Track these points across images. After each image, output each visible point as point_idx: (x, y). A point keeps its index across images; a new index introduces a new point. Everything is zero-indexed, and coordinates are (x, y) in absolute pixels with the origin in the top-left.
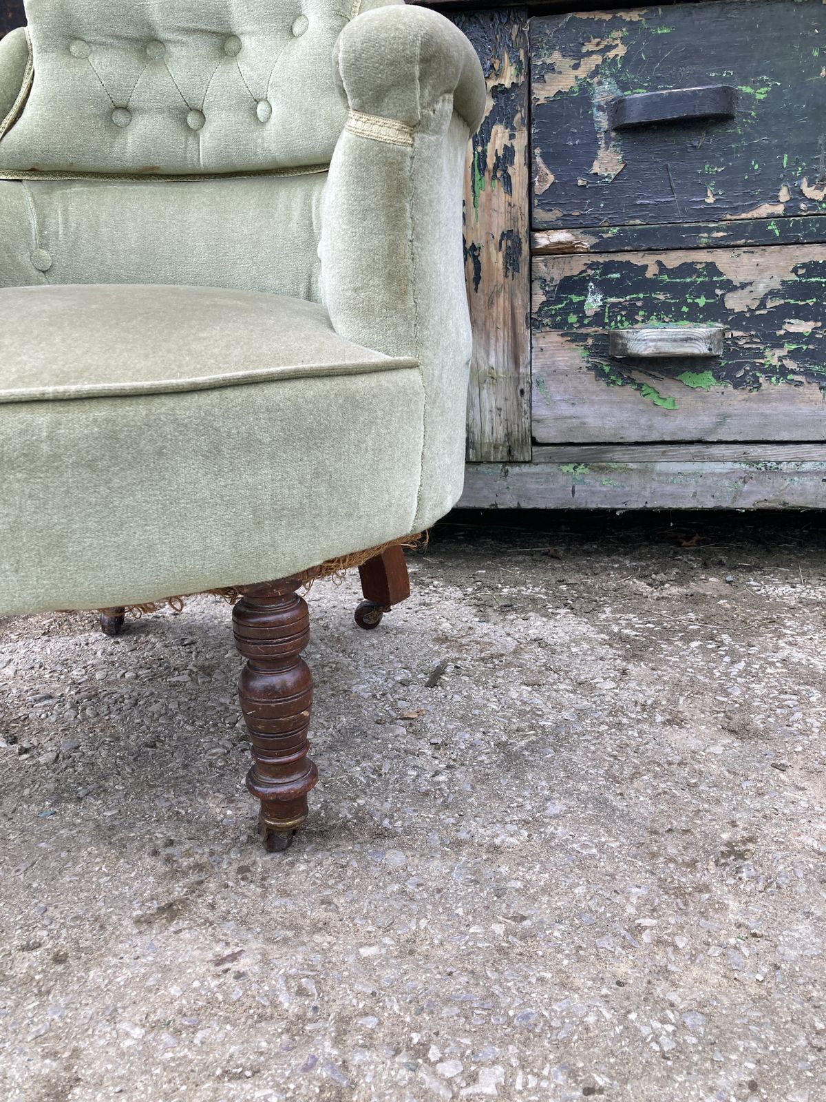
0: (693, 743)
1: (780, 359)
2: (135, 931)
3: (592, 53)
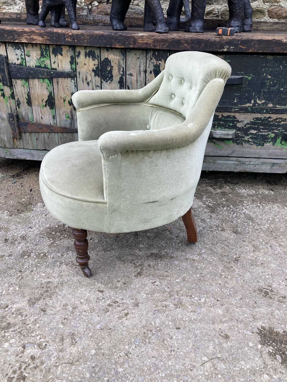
1: (248, 139)
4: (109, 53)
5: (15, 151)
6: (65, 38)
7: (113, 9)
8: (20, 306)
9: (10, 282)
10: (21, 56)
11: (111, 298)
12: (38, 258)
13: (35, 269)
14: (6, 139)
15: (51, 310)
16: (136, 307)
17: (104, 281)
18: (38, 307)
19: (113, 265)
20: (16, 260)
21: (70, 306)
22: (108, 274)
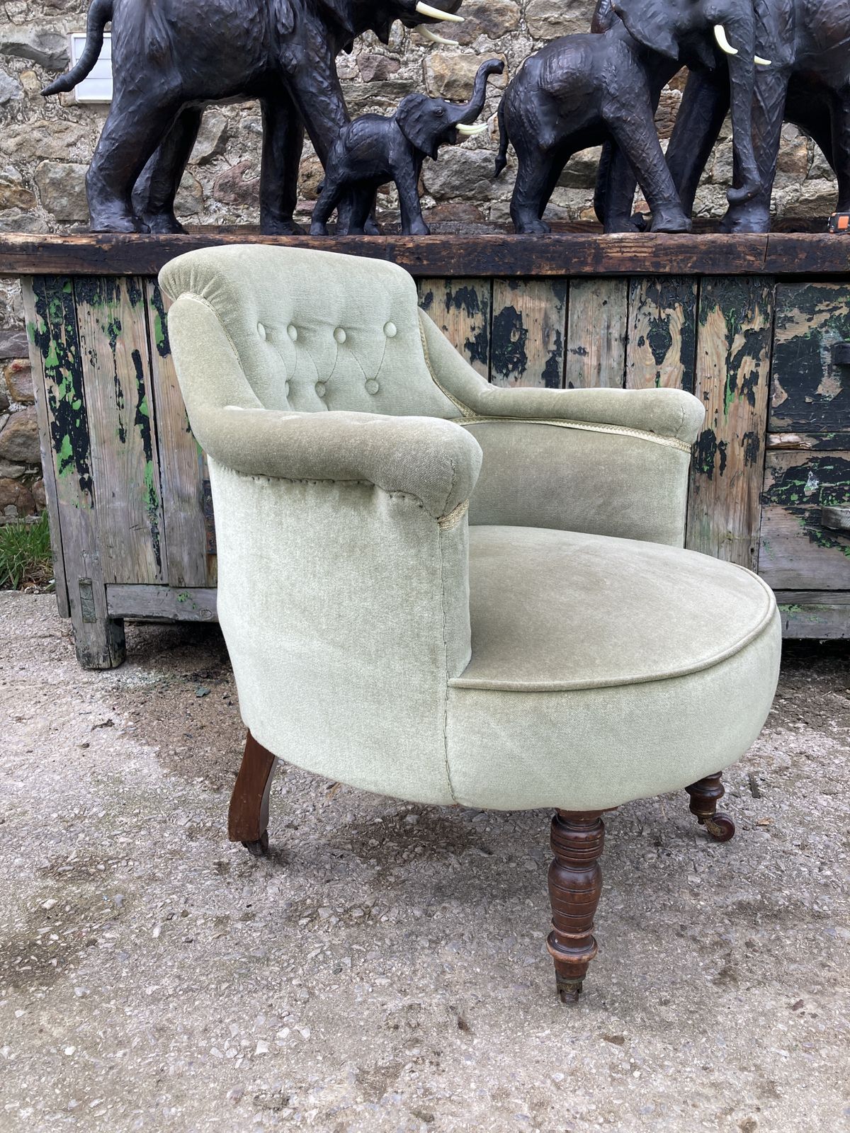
2: (720, 990)
3: (823, 311)
4: (517, 292)
5: (209, 596)
7: (524, 181)
8: (331, 1098)
9: (273, 1008)
12: (348, 926)
13: (348, 961)
14: (186, 558)
15: (453, 1114)
16: (768, 1097)
17: (613, 1003)
18: (399, 1104)
19: (620, 946)
20: (271, 932)
21: (518, 1098)
22: (613, 975)
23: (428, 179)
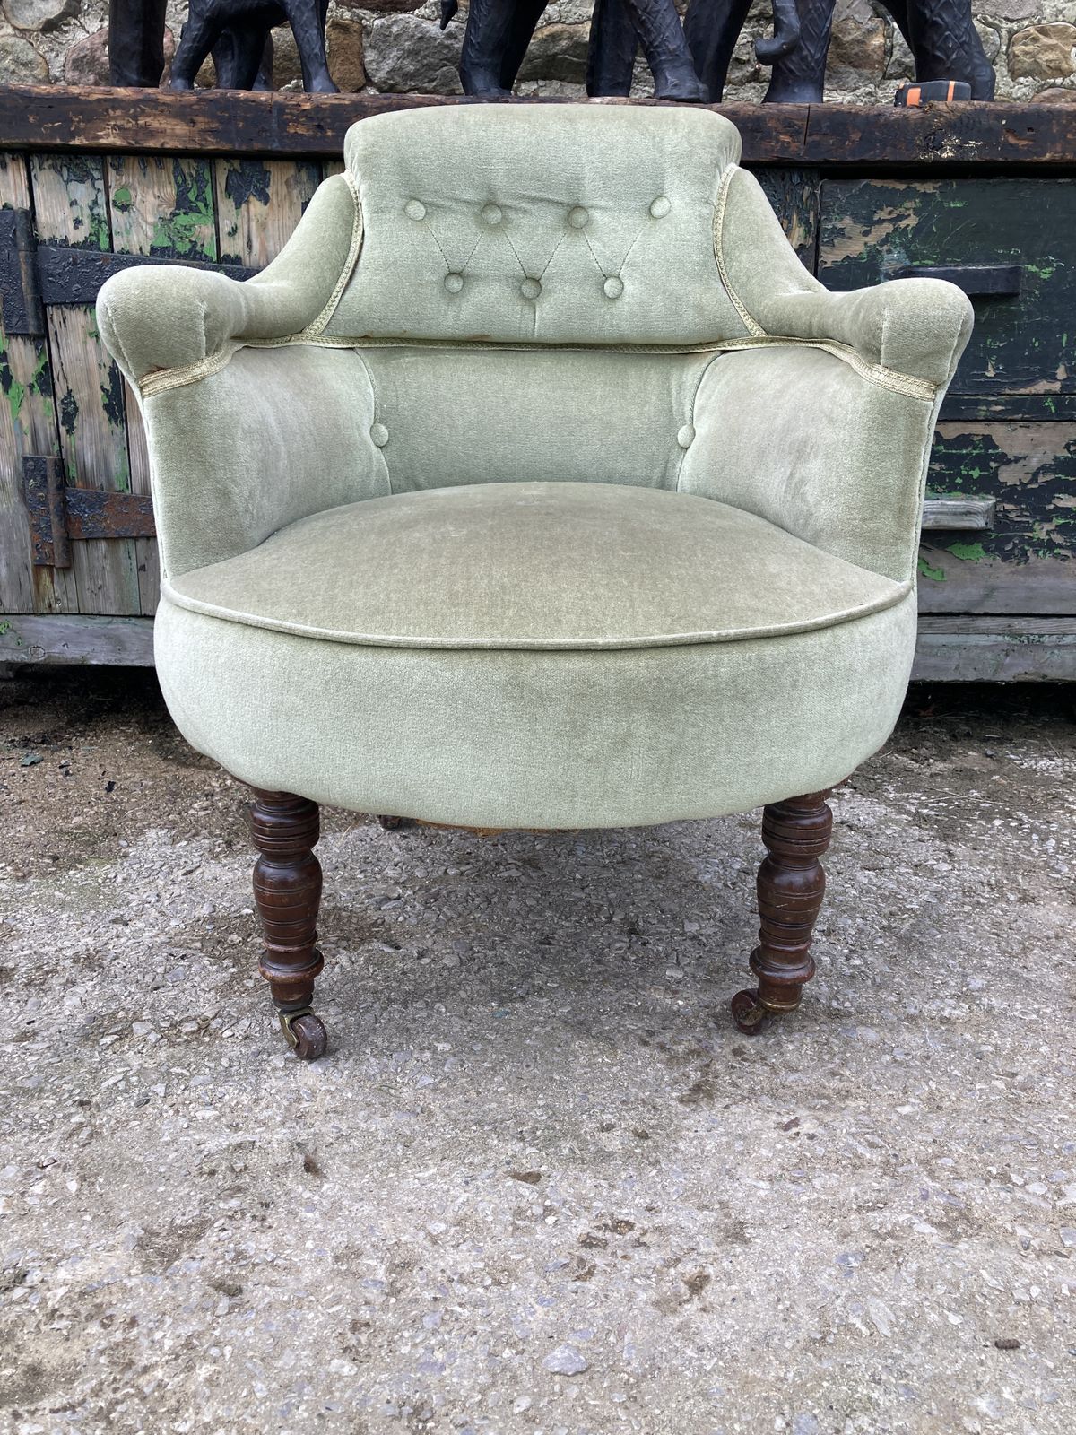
0: (1057, 919)
1: (1048, 533)
2: (688, 1110)
3: (884, 221)
5: (40, 627)
6: (283, 124)
7: (477, 28)
8: (91, 1271)
9: (32, 1155)
10: (91, 209)
11: (588, 1209)
12: (172, 1044)
13: (160, 1089)
15: (272, 1284)
16: (733, 1243)
17: (534, 1130)
18: (193, 1274)
19: (556, 1059)
20: (56, 1054)
21: (372, 1258)
22: (541, 1096)
23: (371, 62)
